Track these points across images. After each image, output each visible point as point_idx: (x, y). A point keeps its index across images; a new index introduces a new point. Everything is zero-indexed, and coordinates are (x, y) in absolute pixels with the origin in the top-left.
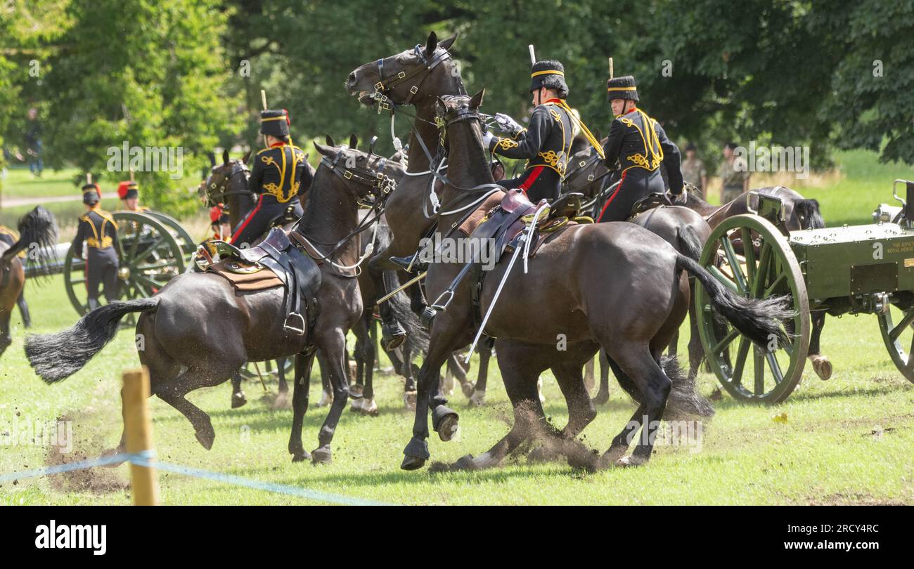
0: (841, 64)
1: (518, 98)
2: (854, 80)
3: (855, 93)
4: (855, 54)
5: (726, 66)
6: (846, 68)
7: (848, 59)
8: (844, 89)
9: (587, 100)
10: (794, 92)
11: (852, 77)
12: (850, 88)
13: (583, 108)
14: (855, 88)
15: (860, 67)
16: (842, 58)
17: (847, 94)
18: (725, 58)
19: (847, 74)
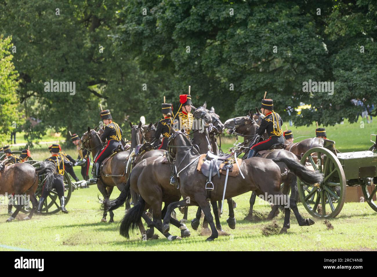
0: (238, 100)
1: (123, 112)
2: (243, 106)
3: (243, 110)
4: (243, 96)
5: (197, 101)
6: (240, 101)
7: (241, 98)
8: (239, 109)
9: (148, 112)
10: (222, 110)
11: (242, 104)
12: (241, 109)
13: (146, 115)
14: (243, 109)
15: (245, 101)
16: (238, 98)
17: (240, 111)
18: (197, 98)
19: (240, 104)
